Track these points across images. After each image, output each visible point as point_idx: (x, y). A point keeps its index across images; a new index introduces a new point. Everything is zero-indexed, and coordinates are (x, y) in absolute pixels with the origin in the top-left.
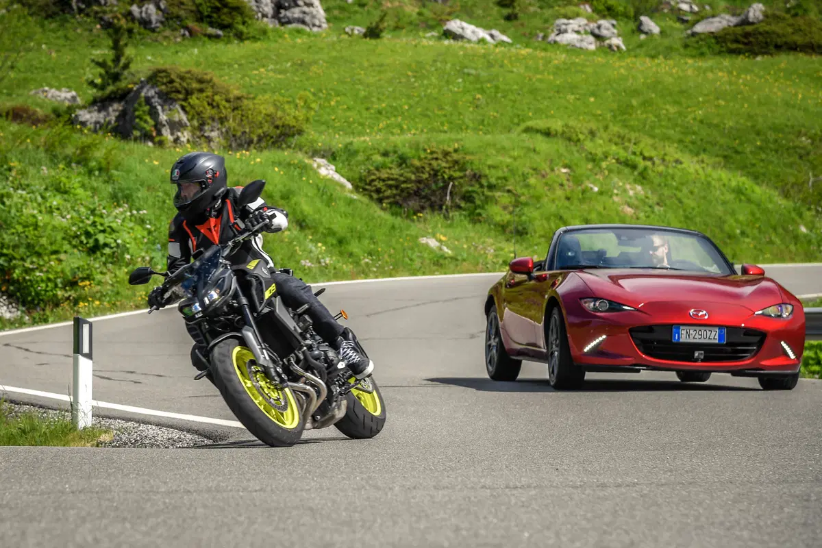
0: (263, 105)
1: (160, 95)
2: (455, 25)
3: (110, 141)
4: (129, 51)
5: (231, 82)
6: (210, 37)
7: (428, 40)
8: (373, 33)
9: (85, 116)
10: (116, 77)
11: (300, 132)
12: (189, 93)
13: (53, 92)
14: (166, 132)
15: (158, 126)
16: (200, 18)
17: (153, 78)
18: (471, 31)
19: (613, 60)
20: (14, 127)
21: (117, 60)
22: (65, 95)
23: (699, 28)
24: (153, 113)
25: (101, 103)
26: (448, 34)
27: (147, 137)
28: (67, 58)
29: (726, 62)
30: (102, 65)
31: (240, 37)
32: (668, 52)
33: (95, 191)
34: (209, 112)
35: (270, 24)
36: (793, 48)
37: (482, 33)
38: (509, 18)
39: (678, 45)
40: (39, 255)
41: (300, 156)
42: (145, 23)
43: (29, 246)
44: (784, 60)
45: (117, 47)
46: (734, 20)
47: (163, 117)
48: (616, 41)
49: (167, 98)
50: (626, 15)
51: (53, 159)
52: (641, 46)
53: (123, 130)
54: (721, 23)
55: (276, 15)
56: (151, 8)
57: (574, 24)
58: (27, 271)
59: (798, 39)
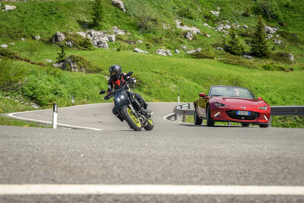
0: (94, 64)
1: (72, 61)
2: (136, 49)
3: (60, 70)
4: (65, 52)
5: (87, 59)
6: (83, 49)
7: (130, 52)
8: (118, 50)
9: (55, 65)
10: (62, 57)
11: (102, 70)
12: (78, 61)
13: (48, 60)
14: (73, 69)
15: (71, 68)
16: (81, 45)
17: (70, 57)
18: (139, 50)
19: (170, 58)
20: (39, 66)
21: (62, 53)
22: (50, 61)
23: (188, 52)
24: (70, 65)
25: (59, 62)
26: (135, 51)
27: (68, 70)
28: (51, 53)
29: (193, 60)
30: (59, 54)
31: (89, 50)
32: (181, 57)
33: (57, 81)
34: (82, 65)
35: (96, 47)
36: (207, 58)
37: (142, 51)
38: (148, 48)
39: (183, 56)
40: (44, 94)
41: (102, 75)
42: (69, 46)
43: (41, 92)
44: (205, 60)
45: (62, 50)
46: (195, 51)
47: (72, 66)
48: (170, 54)
49: (73, 62)
50: (172, 49)
51: (48, 74)
52: (176, 55)
53: (63, 68)
54: (192, 51)
55: (97, 45)
56: (70, 43)
57: (162, 50)
58: (41, 98)
59: (208, 56)
